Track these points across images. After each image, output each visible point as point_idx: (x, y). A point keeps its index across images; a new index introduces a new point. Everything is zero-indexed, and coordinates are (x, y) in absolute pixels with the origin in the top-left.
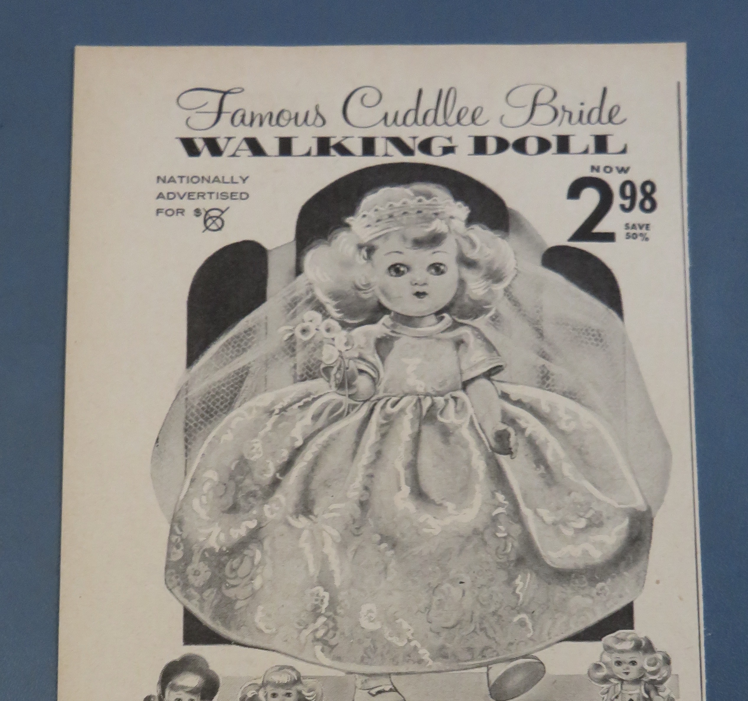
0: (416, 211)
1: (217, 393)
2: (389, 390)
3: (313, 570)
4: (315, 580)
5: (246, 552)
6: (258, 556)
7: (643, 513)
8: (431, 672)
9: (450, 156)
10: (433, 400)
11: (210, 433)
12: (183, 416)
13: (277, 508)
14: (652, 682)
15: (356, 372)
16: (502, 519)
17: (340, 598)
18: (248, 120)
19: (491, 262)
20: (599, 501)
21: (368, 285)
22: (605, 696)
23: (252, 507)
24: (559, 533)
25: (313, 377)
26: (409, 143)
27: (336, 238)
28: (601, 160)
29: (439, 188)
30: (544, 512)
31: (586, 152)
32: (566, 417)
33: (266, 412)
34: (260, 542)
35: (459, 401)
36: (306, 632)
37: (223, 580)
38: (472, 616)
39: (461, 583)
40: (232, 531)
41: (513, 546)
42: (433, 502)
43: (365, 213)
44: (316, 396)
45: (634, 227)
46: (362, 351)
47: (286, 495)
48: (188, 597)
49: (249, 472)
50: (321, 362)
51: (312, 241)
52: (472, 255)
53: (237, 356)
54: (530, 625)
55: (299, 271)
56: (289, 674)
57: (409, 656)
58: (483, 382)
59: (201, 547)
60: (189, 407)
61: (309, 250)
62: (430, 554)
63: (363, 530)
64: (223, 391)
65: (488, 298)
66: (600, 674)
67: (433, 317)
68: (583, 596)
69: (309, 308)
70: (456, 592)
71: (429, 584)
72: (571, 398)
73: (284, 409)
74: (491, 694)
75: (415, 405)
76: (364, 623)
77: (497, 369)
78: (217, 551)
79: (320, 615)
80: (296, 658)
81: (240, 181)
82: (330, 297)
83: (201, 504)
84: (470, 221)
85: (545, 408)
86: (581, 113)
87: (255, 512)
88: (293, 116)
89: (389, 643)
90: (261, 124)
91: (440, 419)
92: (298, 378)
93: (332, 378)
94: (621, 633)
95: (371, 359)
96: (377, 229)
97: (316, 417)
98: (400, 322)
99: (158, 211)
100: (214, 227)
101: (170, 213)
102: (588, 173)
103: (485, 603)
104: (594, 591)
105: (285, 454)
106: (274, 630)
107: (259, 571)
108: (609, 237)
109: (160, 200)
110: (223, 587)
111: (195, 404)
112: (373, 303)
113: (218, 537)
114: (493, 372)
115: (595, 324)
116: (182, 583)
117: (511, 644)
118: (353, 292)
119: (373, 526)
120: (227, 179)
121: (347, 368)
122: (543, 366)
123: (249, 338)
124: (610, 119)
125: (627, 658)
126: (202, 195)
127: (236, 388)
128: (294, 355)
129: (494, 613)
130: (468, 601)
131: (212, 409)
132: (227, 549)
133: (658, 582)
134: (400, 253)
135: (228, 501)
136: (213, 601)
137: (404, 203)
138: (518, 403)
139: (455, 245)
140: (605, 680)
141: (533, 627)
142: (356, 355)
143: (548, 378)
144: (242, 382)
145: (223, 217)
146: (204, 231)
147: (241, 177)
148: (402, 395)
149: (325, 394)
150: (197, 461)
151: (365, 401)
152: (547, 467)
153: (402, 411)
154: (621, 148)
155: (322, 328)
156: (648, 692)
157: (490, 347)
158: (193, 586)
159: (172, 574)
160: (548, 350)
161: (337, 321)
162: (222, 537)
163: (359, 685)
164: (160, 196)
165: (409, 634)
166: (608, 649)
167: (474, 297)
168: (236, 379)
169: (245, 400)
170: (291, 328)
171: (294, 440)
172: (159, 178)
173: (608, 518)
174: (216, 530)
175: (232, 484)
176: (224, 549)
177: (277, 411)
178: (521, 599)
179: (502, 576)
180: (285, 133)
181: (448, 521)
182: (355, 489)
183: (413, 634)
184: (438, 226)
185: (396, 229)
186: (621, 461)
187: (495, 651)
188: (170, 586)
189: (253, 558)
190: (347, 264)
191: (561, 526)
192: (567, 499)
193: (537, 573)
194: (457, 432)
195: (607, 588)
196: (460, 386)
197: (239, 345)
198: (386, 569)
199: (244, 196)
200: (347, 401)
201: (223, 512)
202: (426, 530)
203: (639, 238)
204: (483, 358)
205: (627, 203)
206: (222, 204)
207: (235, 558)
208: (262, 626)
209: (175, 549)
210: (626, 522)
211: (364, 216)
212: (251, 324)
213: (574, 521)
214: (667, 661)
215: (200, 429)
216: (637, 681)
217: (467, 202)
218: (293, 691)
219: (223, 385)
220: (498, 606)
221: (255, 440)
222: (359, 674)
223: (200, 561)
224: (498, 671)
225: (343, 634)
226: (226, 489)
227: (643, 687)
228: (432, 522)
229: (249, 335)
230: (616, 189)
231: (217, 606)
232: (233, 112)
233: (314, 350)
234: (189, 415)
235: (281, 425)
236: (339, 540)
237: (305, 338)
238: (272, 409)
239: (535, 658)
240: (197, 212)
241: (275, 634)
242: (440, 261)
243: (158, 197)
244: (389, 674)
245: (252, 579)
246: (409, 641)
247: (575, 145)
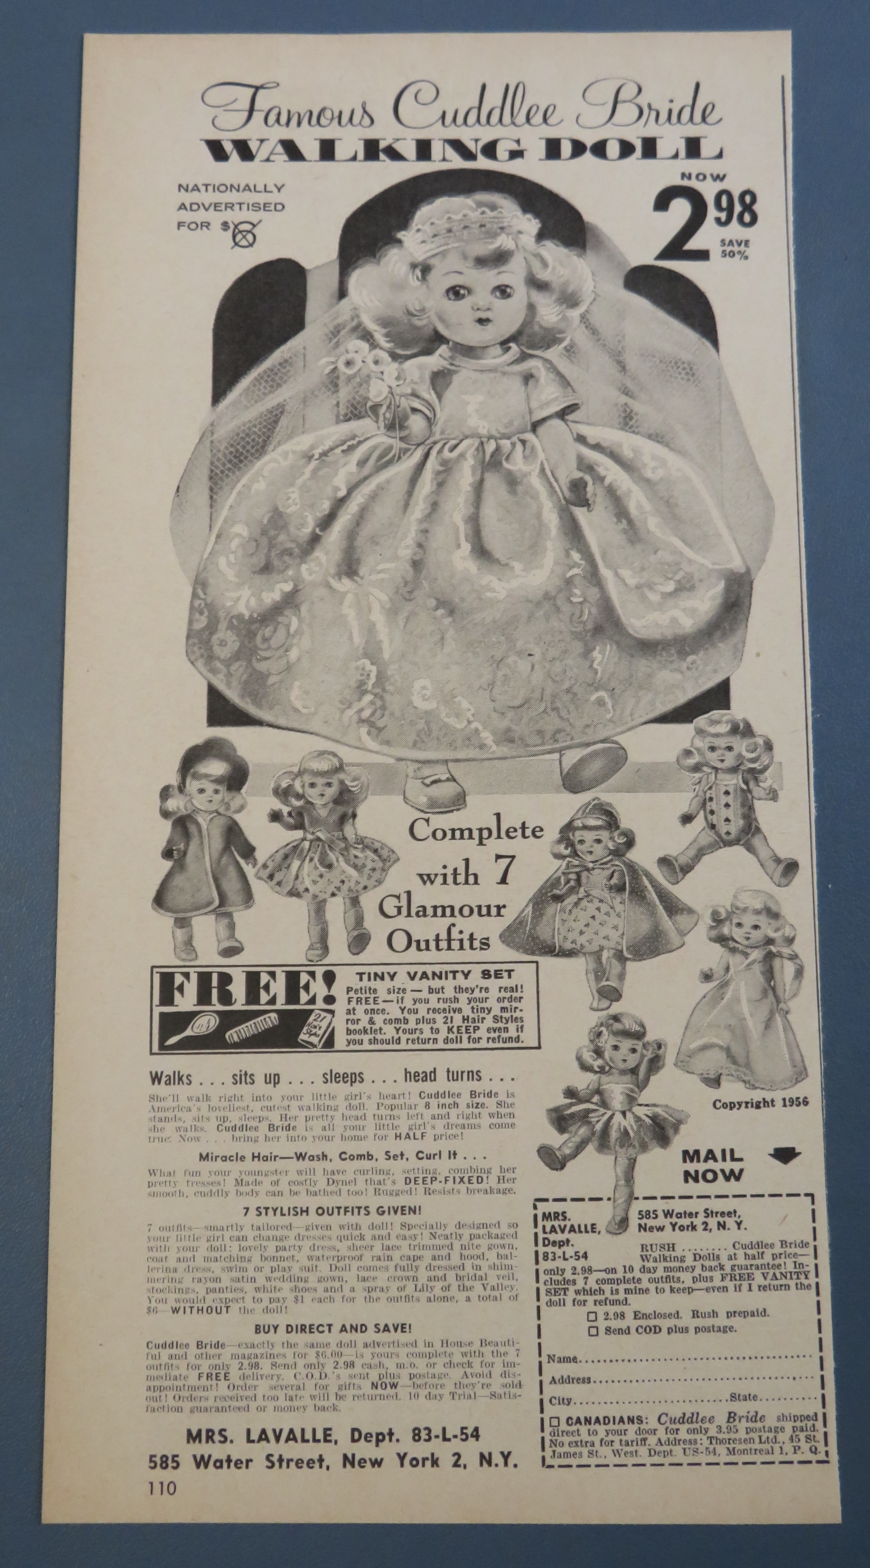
0: (478, 225)
1: (248, 435)
2: (447, 432)
3: (358, 640)
4: (361, 651)
5: (280, 619)
6: (295, 624)
7: (742, 575)
8: (496, 759)
9: (518, 161)
10: (497, 444)
11: (239, 481)
12: (208, 463)
13: (317, 569)
14: (752, 771)
15: (409, 410)
16: (577, 581)
17: (389, 673)
18: (284, 119)
19: (566, 284)
20: (690, 561)
21: (423, 310)
22: (697, 787)
23: (287, 567)
24: (643, 598)
25: (358, 417)
26: (471, 146)
27: (386, 255)
28: (693, 166)
29: (505, 198)
30: (625, 573)
31: (676, 156)
32: (653, 464)
33: (304, 457)
34: (297, 607)
35: (528, 444)
36: (350, 712)
37: (254, 651)
38: (542, 694)
39: (530, 655)
40: (264, 595)
41: (590, 613)
42: (498, 561)
43: (420, 227)
44: (362, 439)
45: (731, 242)
46: (416, 387)
47: (327, 553)
48: (213, 671)
49: (285, 526)
50: (367, 399)
51: (358, 259)
52: (543, 275)
53: (270, 392)
54: (610, 705)
55: (342, 293)
56: (330, 760)
57: (469, 739)
58: (557, 422)
59: (228, 613)
60: (214, 451)
61: (354, 270)
62: (494, 621)
63: (416, 593)
64: (255, 433)
65: (562, 326)
66: (691, 761)
67: (498, 346)
68: (671, 671)
69: (354, 336)
70: (524, 666)
71: (493, 657)
72: (658, 442)
73: (324, 454)
74: (564, 785)
75: (477, 449)
76: (418, 702)
77: (572, 408)
78: (247, 618)
79: (365, 692)
80: (337, 741)
81: (276, 190)
82: (379, 325)
83: (229, 564)
84: (541, 236)
85: (627, 453)
86: (670, 111)
87: (290, 573)
88: (336, 114)
89: (446, 725)
90: (299, 124)
91: (505, 464)
92: (341, 417)
93: (381, 418)
94: (715, 714)
95: (425, 395)
96: (433, 246)
97: (362, 463)
98: (460, 353)
99: (180, 225)
100: (244, 243)
101: (193, 226)
102: (678, 182)
103: (557, 679)
104: (684, 665)
105: (326, 506)
106: (313, 709)
107: (295, 641)
108: (702, 255)
109: (183, 212)
110: (254, 660)
111: (222, 448)
112: (428, 331)
113: (248, 601)
114: (568, 411)
115: (686, 356)
116: (206, 656)
117: (588, 726)
118: (405, 319)
119: (427, 589)
120: (260, 187)
121: (398, 407)
122: (626, 404)
123: (284, 371)
124: (704, 119)
125: (721, 742)
126: (230, 206)
127: (269, 429)
128: (337, 391)
129: (568, 691)
130: (538, 677)
131: (242, 454)
132: (258, 616)
133: (758, 655)
134: (460, 273)
135: (259, 560)
136: (242, 675)
137: (465, 216)
138: (597, 447)
139: (524, 264)
140: (696, 768)
141: (613, 706)
142: (409, 391)
143: (631, 419)
144: (276, 422)
145: (255, 231)
146: (232, 248)
147: (276, 185)
148: (461, 437)
149: (372, 436)
150: (225, 513)
151: (419, 445)
152: (630, 522)
153: (462, 455)
154: (717, 152)
155: (370, 360)
156: (746, 783)
157: (564, 382)
158: (219, 659)
159: (194, 644)
160: (630, 385)
161: (387, 352)
162: (253, 602)
163: (411, 774)
164: (183, 207)
165: (469, 715)
166: (700, 732)
167: (544, 324)
168: (269, 418)
169: (279, 444)
170: (333, 360)
171: (337, 489)
172: (180, 186)
173: (701, 581)
174: (246, 593)
175: (264, 541)
176: (255, 615)
177: (317, 456)
178: (599, 675)
179: (578, 647)
180: (327, 134)
181: (514, 583)
182: (407, 547)
183: (473, 715)
184: (504, 242)
185: (455, 245)
186: (715, 514)
187: (568, 735)
188: (193, 658)
189: (288, 626)
190: (398, 286)
191: (646, 590)
192: (652, 558)
193: (618, 643)
194: (525, 480)
195: (699, 662)
196: (529, 427)
197: (273, 380)
198: (443, 638)
199: (279, 207)
200: (398, 445)
201: (254, 573)
202: (489, 594)
203: (737, 257)
204: (554, 396)
205: (723, 216)
206: (254, 217)
207: (267, 626)
208: (298, 705)
209: (197, 616)
210: (722, 585)
211: (418, 230)
212: (286, 356)
213: (661, 584)
214: (769, 746)
215: (227, 476)
216: (734, 770)
217: (537, 215)
218: (335, 781)
219: (255, 426)
220: (573, 682)
221: (291, 490)
222: (412, 760)
223: (227, 629)
224: (572, 757)
225: (392, 714)
226: (257, 546)
227: (740, 777)
228: (496, 584)
229: (284, 368)
230: (710, 200)
231: (246, 682)
232: (266, 110)
233: (361, 385)
234: (214, 460)
235: (321, 473)
236: (388, 606)
237: (350, 372)
238: (310, 454)
239: (616, 743)
240: (225, 225)
241: (314, 714)
242: (506, 283)
243: (180, 208)
244: (446, 762)
245: (287, 651)
246: (469, 722)
247: (663, 148)
